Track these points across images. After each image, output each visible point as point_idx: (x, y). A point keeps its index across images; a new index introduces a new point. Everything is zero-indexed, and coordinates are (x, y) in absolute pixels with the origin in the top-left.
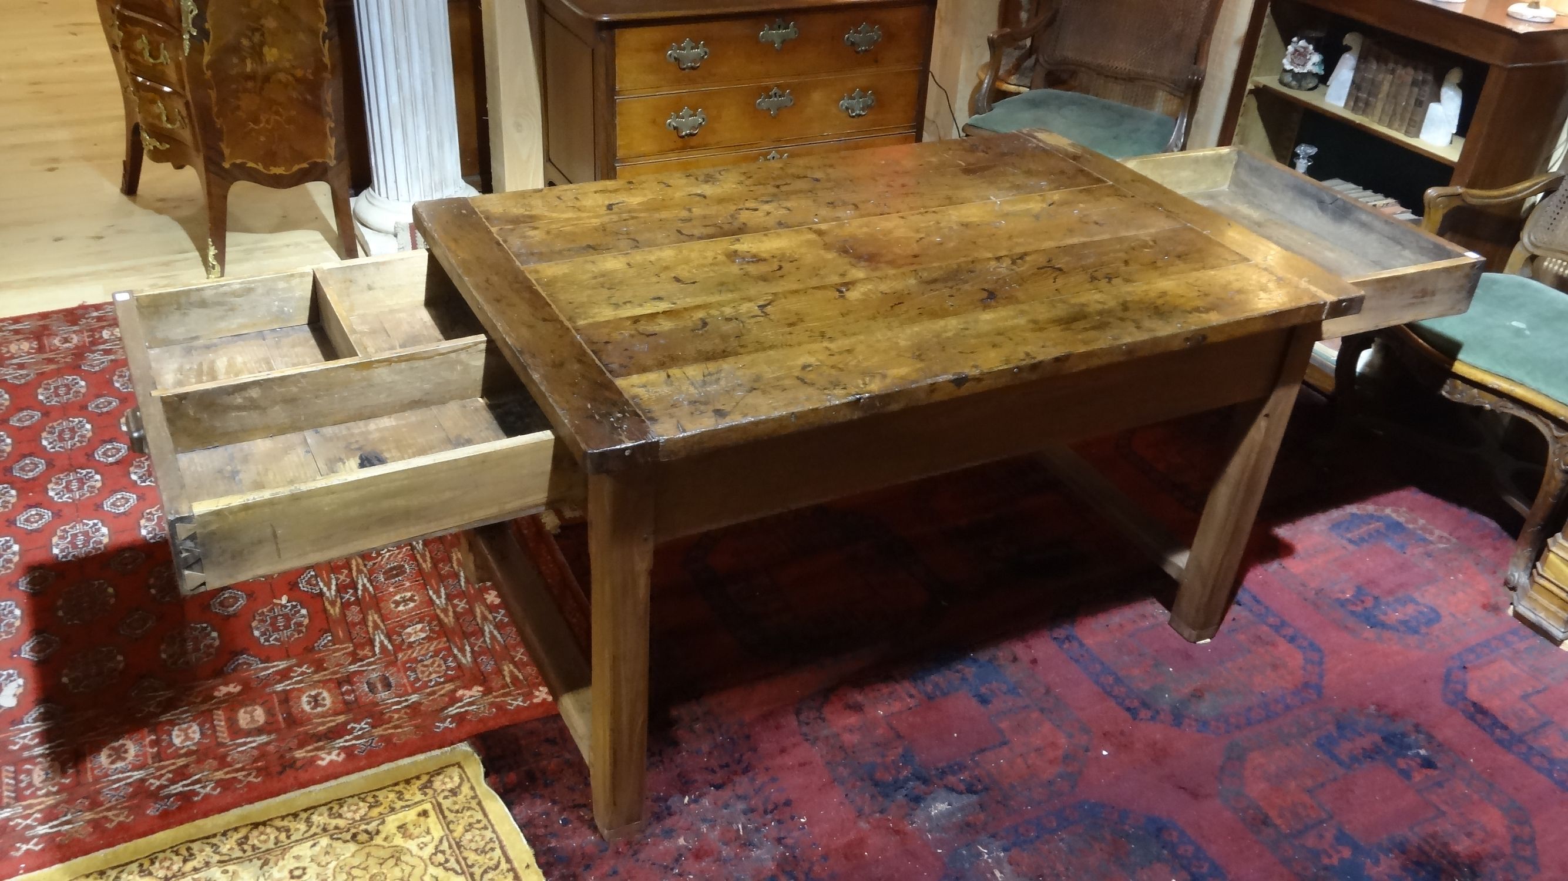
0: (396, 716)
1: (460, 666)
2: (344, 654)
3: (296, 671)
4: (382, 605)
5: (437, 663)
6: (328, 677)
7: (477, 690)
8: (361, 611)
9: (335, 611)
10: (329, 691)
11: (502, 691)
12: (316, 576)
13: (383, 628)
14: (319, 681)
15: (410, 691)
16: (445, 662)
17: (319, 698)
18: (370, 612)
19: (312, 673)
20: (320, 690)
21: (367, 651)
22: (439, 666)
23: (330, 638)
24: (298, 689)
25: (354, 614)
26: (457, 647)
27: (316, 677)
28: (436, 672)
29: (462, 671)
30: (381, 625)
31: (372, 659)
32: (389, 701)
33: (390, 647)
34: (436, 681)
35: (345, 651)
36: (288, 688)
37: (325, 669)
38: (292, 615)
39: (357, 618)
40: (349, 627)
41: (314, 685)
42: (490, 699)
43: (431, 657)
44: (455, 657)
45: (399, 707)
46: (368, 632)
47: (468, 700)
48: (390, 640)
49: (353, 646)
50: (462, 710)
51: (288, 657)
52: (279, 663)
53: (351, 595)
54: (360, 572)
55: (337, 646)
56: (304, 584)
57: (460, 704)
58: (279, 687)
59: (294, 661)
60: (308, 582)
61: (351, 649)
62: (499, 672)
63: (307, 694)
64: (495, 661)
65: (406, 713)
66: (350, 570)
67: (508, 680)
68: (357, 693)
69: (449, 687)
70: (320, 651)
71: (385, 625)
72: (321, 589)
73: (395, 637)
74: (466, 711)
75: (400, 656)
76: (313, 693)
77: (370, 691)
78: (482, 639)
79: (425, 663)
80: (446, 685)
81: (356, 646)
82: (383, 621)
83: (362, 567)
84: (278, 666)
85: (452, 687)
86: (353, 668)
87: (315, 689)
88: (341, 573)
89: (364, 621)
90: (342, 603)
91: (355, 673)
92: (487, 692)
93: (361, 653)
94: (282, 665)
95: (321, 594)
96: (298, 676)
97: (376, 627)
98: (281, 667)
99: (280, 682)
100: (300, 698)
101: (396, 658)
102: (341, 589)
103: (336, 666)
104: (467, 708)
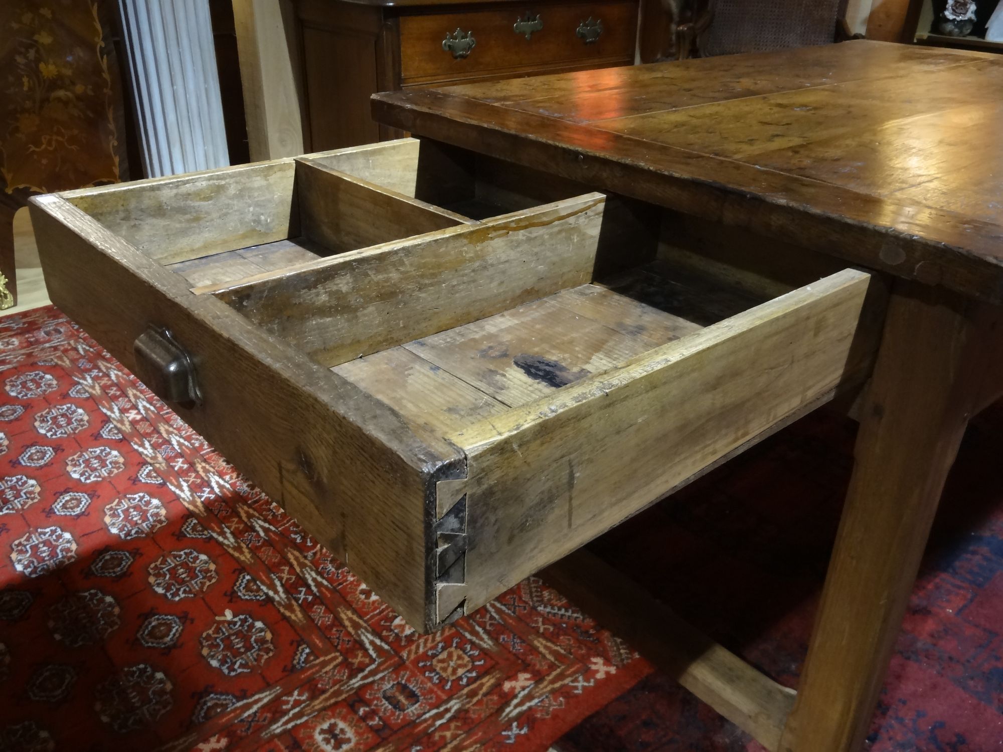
0: (448, 734)
1: (484, 653)
2: (335, 667)
3: (287, 702)
4: (349, 598)
5: (455, 658)
6: (332, 701)
7: (523, 680)
8: (329, 610)
9: (296, 616)
10: (344, 719)
11: (554, 673)
12: (254, 580)
13: (365, 625)
14: (324, 709)
15: (444, 697)
16: (464, 651)
17: (337, 732)
18: (339, 609)
19: (308, 699)
20: (333, 721)
21: (359, 658)
22: (459, 657)
23: (307, 651)
24: (305, 725)
25: (320, 614)
26: (466, 630)
27: (318, 704)
28: (460, 666)
29: (492, 658)
30: (361, 622)
31: (373, 666)
32: (427, 715)
33: (386, 647)
34: (469, 678)
35: (335, 663)
36: (290, 726)
37: (324, 691)
38: (247, 631)
39: (328, 620)
40: (323, 631)
41: (322, 713)
42: (546, 687)
43: (444, 649)
44: (473, 643)
45: (443, 721)
46: (349, 634)
47: (522, 694)
48: (382, 639)
49: (341, 654)
50: (525, 708)
51: (268, 686)
52: (261, 696)
53: (305, 594)
54: (302, 566)
55: (322, 659)
56: (244, 591)
57: (515, 701)
58: (277, 728)
59: (278, 690)
60: (247, 588)
61: (340, 659)
62: (534, 650)
63: (318, 730)
64: (520, 638)
65: (457, 728)
66: (291, 566)
67: (551, 658)
68: (381, 714)
69: (488, 682)
70: (303, 670)
71: (366, 622)
72: (266, 594)
73: (385, 633)
74: (530, 708)
75: (405, 654)
76: (325, 726)
77: (395, 707)
78: (488, 616)
79: (441, 657)
80: (484, 680)
81: (346, 653)
82: (361, 617)
83: (302, 560)
84: (259, 700)
85: (492, 681)
86: (356, 682)
87: (324, 720)
88: (283, 571)
89: (338, 621)
90: (300, 606)
91: (363, 687)
92: (538, 677)
93: (356, 661)
94: (266, 697)
95: (269, 600)
96: (293, 707)
97: (356, 626)
98: (265, 701)
99: (274, 720)
100: (311, 737)
101: (401, 658)
102: (290, 589)
103: (334, 685)
104: (528, 704)
